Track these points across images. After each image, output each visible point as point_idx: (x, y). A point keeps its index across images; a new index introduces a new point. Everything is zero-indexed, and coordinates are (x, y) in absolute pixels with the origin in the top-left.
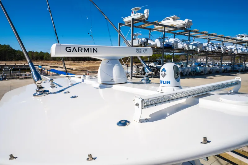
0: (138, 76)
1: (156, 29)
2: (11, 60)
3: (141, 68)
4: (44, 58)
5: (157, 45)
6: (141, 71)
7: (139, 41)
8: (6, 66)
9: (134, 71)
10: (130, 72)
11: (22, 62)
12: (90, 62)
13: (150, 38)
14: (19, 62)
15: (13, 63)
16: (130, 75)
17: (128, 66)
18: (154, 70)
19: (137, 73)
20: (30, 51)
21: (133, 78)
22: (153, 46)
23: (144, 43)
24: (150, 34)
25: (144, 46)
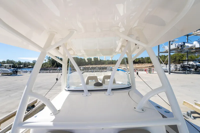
0: (176, 72)
1: (194, 34)
2: (99, 64)
3: (179, 65)
4: (114, 63)
5: (195, 46)
6: (179, 68)
7: (175, 45)
8: (97, 67)
9: (172, 68)
10: (168, 69)
11: (103, 65)
12: (139, 65)
13: (188, 41)
14: (102, 65)
15: (99, 66)
16: (168, 71)
17: (166, 65)
18: (194, 67)
19: (175, 70)
20: (107, 60)
21: (171, 73)
22: (191, 47)
23: (181, 46)
24: (188, 39)
25: (181, 48)
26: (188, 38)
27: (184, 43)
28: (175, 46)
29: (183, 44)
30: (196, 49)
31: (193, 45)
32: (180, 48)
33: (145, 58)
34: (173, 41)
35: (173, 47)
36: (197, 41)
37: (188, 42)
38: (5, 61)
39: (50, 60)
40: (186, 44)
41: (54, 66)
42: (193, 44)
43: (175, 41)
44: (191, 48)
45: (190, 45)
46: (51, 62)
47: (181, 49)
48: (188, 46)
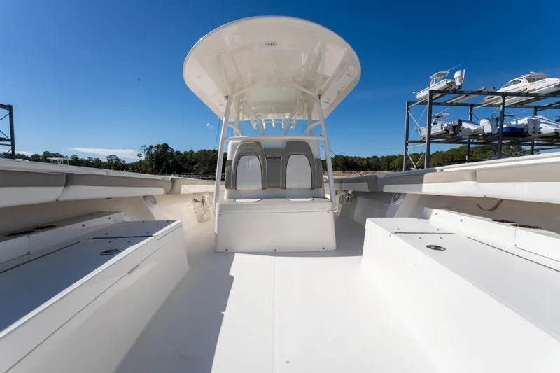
5: (483, 130)
13: (471, 119)
22: (475, 131)
23: (454, 127)
24: (471, 114)
25: (453, 132)
26: (471, 111)
27: (460, 122)
28: (442, 128)
29: (457, 123)
30: (486, 136)
31: (479, 127)
32: (451, 132)
33: (383, 158)
34: (438, 117)
35: (436, 129)
36: (487, 118)
37: (471, 122)
38: (38, 156)
39: (152, 155)
40: (465, 125)
41: (161, 170)
42: (479, 125)
43: (442, 116)
44: (475, 135)
45: (473, 127)
46: (155, 161)
47: (453, 135)
48: (469, 129)
